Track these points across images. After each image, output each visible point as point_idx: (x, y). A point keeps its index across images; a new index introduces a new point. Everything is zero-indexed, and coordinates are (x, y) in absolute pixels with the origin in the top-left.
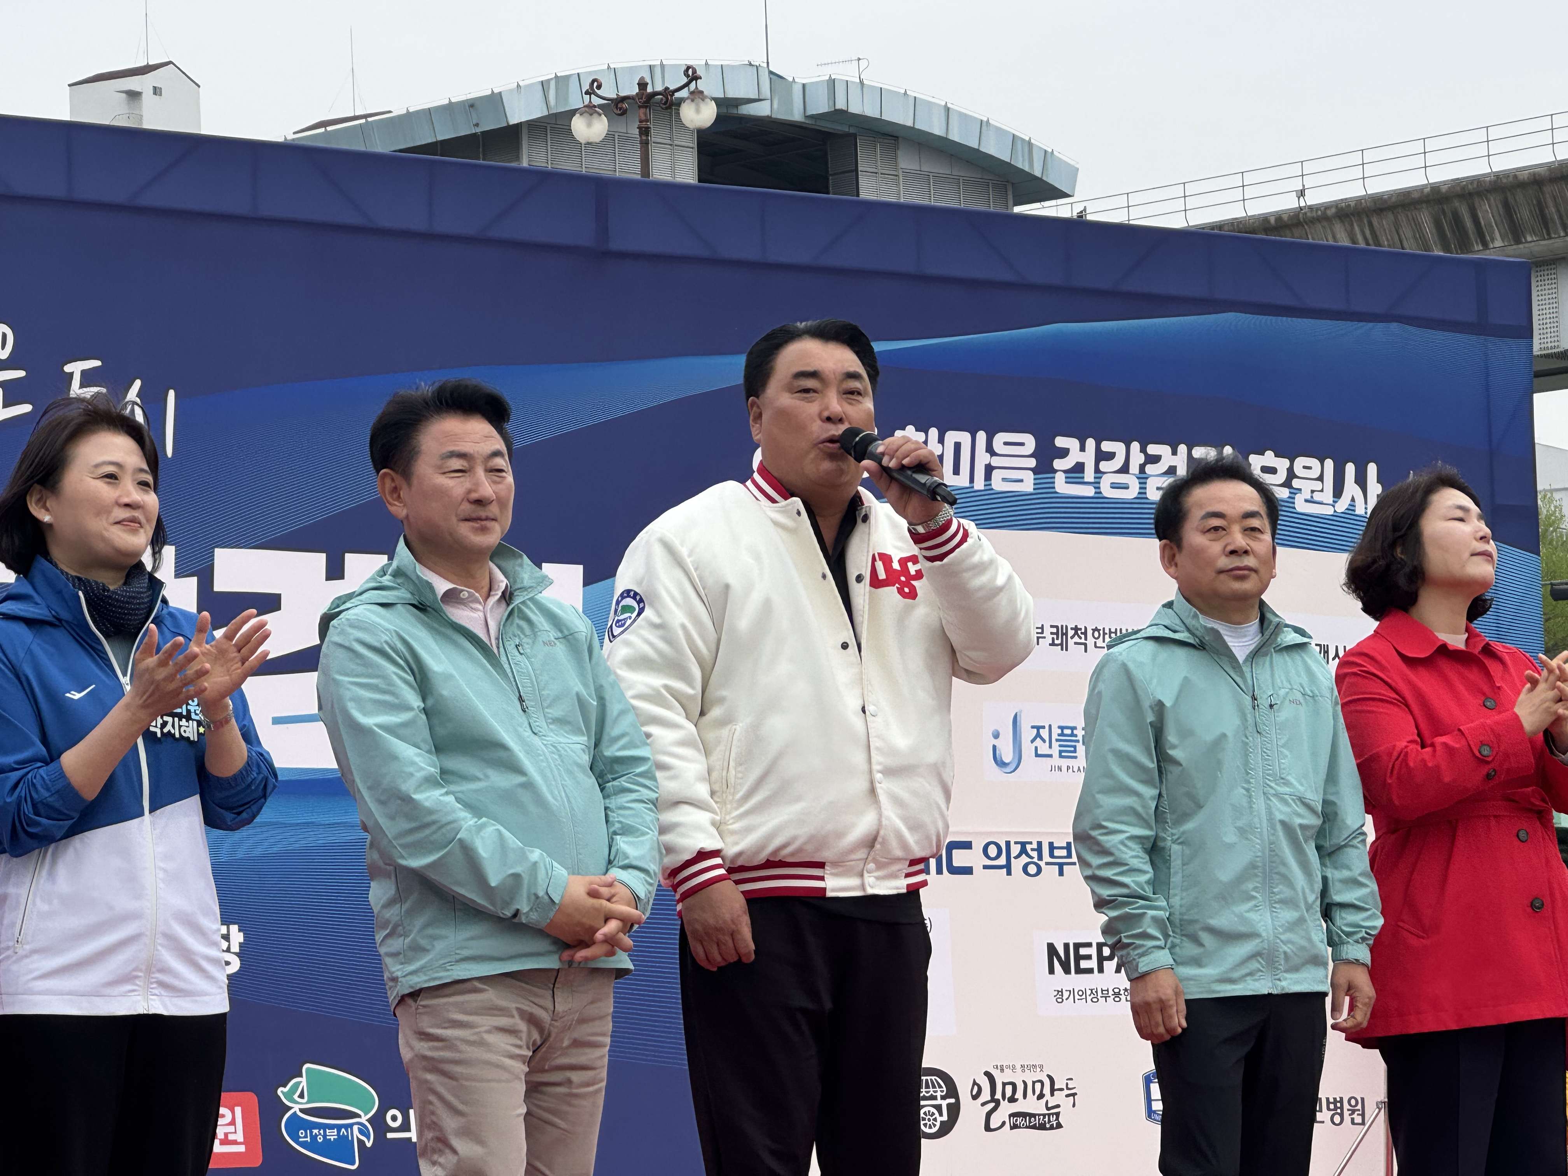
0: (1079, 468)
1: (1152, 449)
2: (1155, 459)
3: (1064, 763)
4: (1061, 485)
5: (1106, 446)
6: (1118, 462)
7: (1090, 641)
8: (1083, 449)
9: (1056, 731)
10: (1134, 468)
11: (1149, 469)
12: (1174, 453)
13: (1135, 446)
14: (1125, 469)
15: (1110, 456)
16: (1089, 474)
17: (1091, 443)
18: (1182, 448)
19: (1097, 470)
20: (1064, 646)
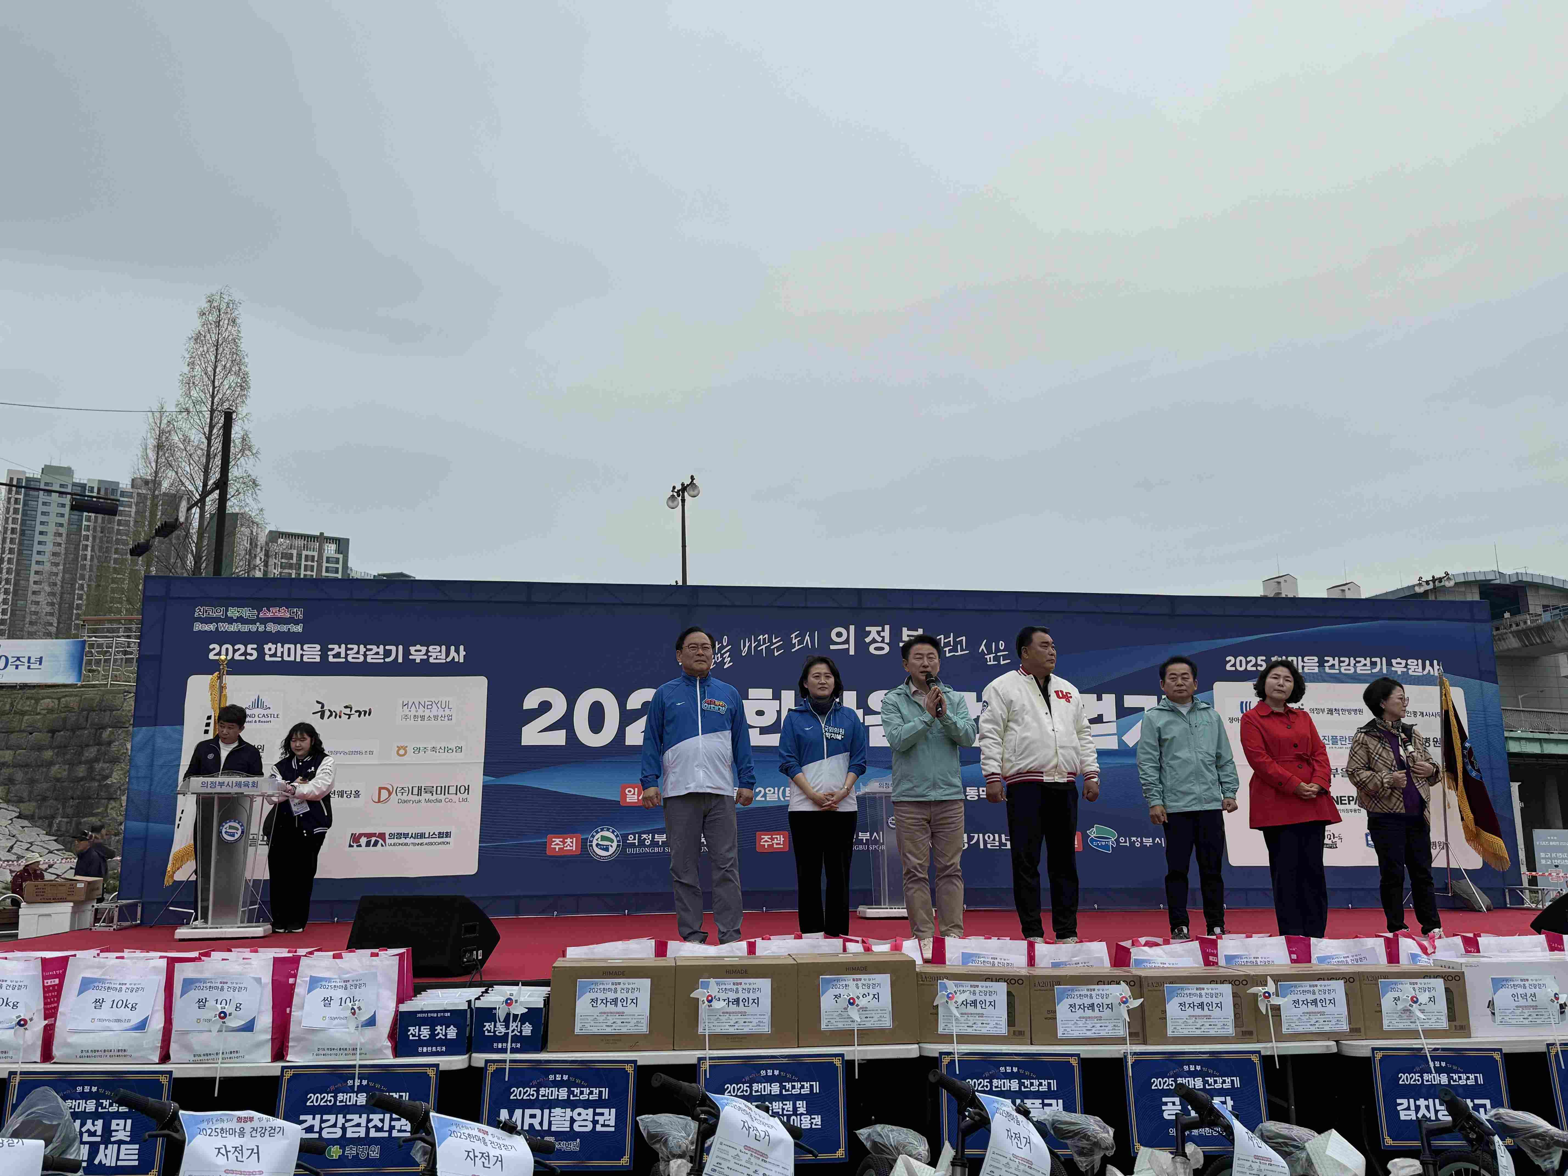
0: (1333, 665)
1: (1358, 659)
2: (1360, 662)
3: (1334, 746)
4: (1327, 670)
5: (1342, 659)
6: (1346, 663)
7: (1341, 712)
8: (1334, 660)
9: (1330, 738)
10: (1352, 664)
11: (1357, 665)
12: (1365, 660)
13: (1352, 659)
14: (1349, 665)
15: (1344, 662)
16: (1337, 667)
17: (1337, 658)
18: (1368, 659)
19: (1339, 665)
20: (1332, 714)
